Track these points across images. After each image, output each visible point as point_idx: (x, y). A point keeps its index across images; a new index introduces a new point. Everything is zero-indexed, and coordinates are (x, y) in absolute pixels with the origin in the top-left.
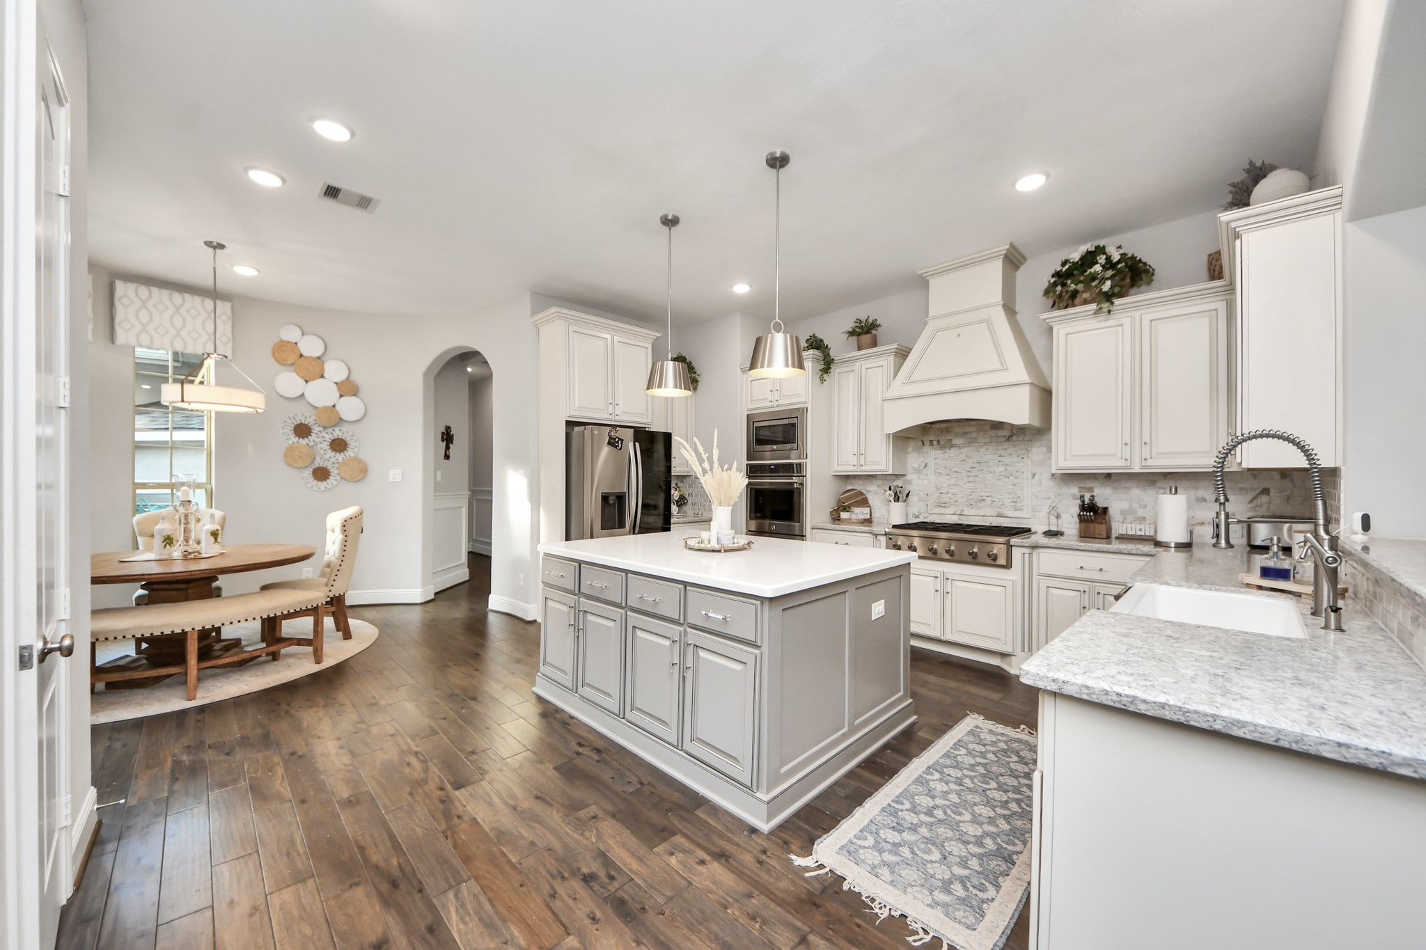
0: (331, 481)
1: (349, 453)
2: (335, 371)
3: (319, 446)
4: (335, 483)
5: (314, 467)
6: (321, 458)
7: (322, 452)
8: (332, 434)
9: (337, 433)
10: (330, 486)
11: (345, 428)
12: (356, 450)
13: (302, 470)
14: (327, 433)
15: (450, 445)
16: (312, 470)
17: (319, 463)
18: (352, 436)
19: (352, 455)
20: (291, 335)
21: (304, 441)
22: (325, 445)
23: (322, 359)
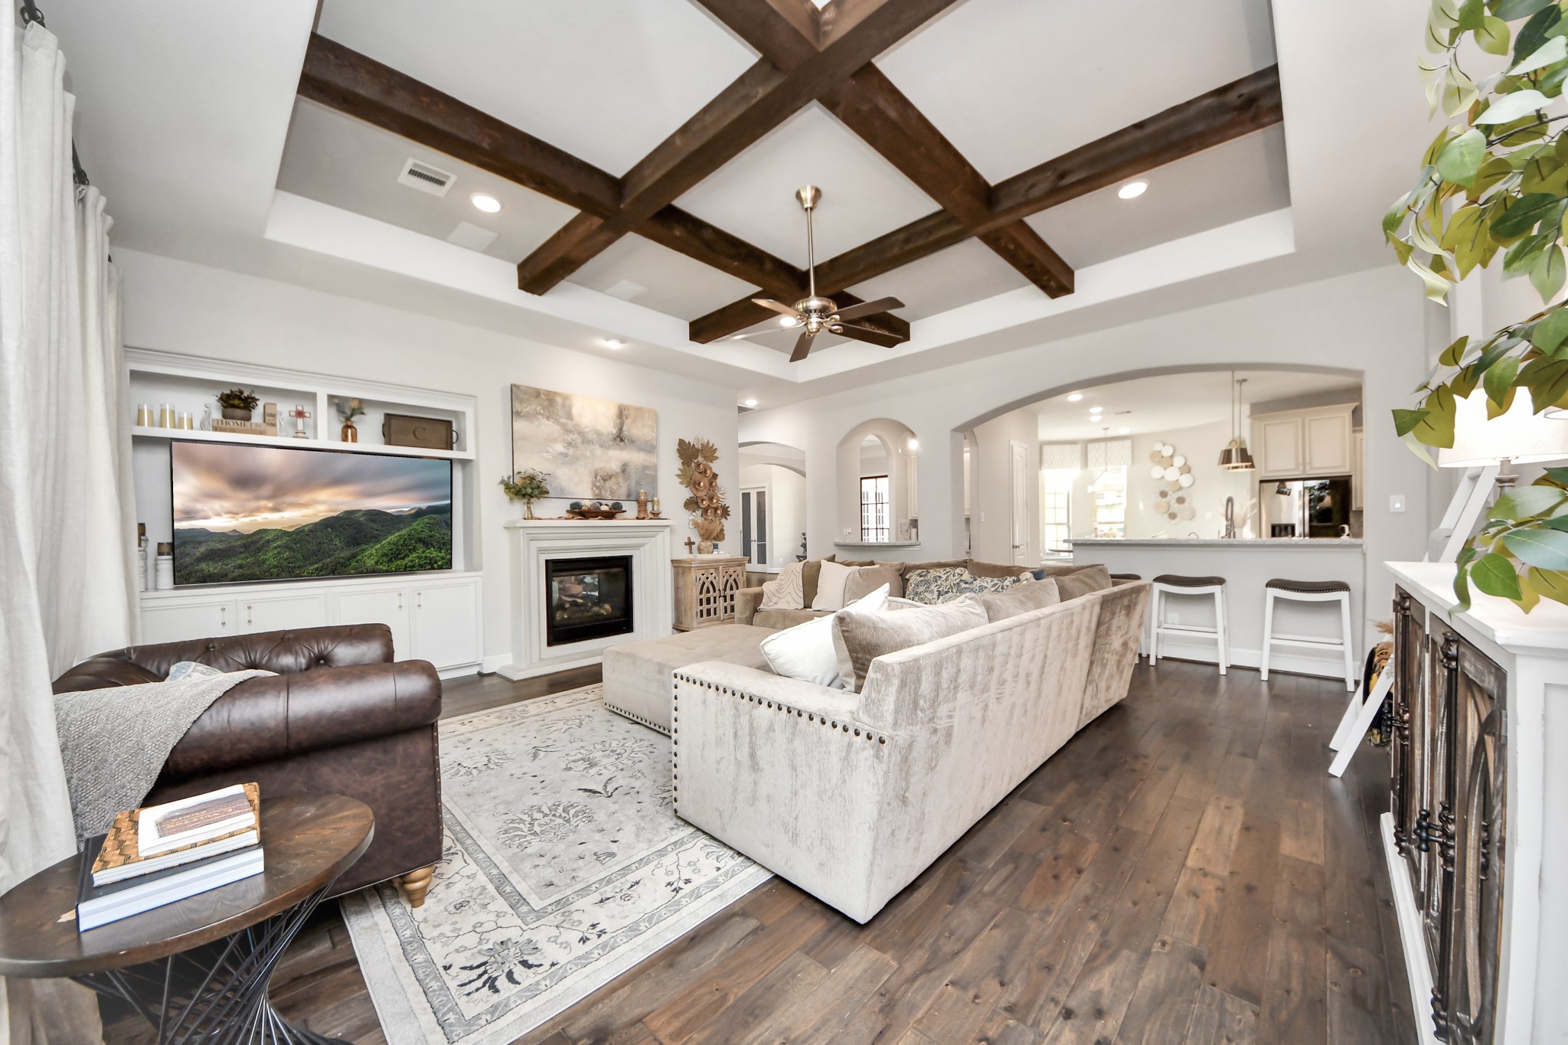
1: (1186, 504)
2: (1179, 461)
4: (1180, 520)
6: (1173, 507)
7: (1172, 504)
9: (1179, 494)
10: (1177, 522)
11: (1184, 491)
12: (1189, 502)
13: (1163, 514)
14: (1175, 494)
17: (1171, 510)
18: (1187, 495)
20: (1158, 447)
21: (1164, 500)
22: (1174, 501)
23: (1172, 457)
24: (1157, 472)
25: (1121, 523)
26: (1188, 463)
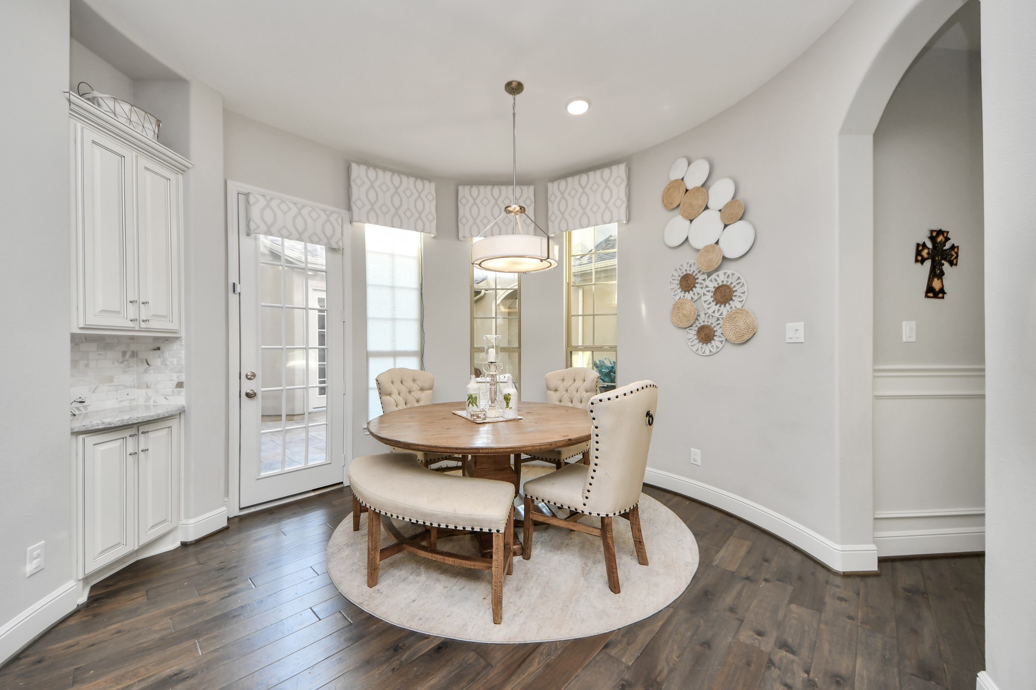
0: (716, 342)
1: (735, 304)
2: (721, 193)
3: (704, 298)
4: (720, 346)
5: (699, 326)
6: (706, 314)
7: (706, 306)
8: (716, 280)
9: (721, 278)
10: (714, 351)
11: (729, 269)
12: (744, 298)
13: (688, 329)
14: (711, 281)
15: (946, 266)
16: (697, 329)
17: (703, 320)
18: (739, 278)
19: (739, 306)
20: (680, 170)
21: (689, 296)
22: (709, 297)
23: (706, 187)
24: (677, 230)
26: (740, 195)
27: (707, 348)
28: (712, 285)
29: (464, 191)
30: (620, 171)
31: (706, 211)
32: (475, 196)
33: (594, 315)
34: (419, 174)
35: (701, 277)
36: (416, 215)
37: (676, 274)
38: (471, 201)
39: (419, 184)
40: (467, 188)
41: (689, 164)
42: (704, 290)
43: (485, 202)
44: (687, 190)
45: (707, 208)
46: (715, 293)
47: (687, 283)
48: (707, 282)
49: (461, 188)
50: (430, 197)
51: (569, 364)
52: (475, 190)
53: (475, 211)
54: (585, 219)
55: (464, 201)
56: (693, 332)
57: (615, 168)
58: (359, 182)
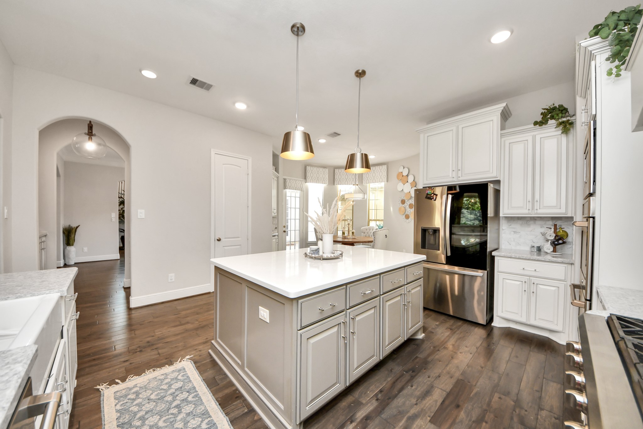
0: (410, 219)
2: (411, 178)
6: (407, 211)
7: (407, 209)
10: (409, 221)
17: (406, 213)
20: (401, 169)
21: (403, 205)
22: (408, 207)
23: (407, 176)
24: (400, 186)
25: (382, 220)
26: (416, 180)
27: (407, 221)
28: (409, 203)
29: (336, 171)
30: (385, 167)
31: (407, 183)
32: (340, 172)
33: (377, 210)
34: (324, 167)
35: (406, 201)
36: (323, 179)
37: (400, 199)
38: (339, 174)
39: (324, 169)
40: (338, 170)
41: (404, 168)
42: (407, 204)
43: (343, 174)
44: (403, 176)
45: (407, 182)
46: (409, 206)
47: (403, 202)
48: (407, 203)
49: (336, 170)
50: (327, 173)
51: (368, 225)
52: (340, 170)
53: (340, 177)
54: (374, 180)
55: (337, 174)
56: (404, 216)
57: (383, 166)
58: (309, 171)
